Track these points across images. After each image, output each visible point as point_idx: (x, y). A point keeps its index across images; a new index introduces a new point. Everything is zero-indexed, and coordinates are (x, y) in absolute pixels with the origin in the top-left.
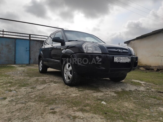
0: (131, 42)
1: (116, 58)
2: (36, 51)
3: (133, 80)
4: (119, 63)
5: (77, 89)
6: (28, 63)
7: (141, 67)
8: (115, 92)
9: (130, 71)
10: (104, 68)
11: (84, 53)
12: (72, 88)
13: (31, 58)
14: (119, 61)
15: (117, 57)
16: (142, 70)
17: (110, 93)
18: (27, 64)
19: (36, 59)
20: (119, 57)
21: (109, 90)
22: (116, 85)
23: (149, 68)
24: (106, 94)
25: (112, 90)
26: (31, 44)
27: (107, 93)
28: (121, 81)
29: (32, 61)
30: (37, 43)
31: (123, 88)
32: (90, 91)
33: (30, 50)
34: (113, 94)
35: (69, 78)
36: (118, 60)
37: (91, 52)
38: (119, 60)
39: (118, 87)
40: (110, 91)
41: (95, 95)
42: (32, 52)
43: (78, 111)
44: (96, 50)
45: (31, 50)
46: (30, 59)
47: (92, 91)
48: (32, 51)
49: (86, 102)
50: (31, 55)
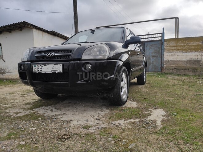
1: (35, 66)
4: (40, 74)
14: (40, 71)
15: (37, 65)
20: (39, 65)
36: (38, 69)
38: (40, 69)
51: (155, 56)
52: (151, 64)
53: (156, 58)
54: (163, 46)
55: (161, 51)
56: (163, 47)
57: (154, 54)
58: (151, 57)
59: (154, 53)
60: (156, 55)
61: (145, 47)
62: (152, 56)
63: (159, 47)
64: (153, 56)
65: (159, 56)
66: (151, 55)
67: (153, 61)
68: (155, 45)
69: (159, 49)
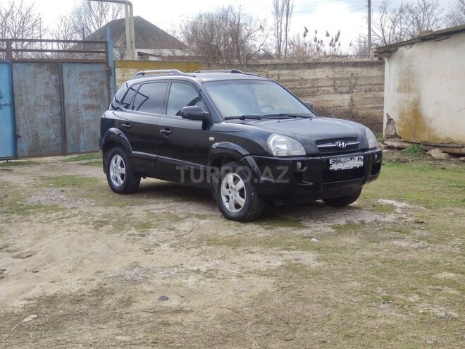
0: (401, 49)
2: (35, 103)
3: (380, 200)
4: (339, 170)
5: (258, 226)
6: (9, 153)
7: (435, 146)
8: (333, 227)
9: (364, 183)
10: (311, 184)
11: (273, 156)
12: (247, 226)
13: (20, 133)
14: (339, 167)
16: (434, 159)
17: (323, 229)
18: (7, 159)
19: (36, 135)
21: (322, 224)
22: (337, 214)
23: (457, 151)
24: (317, 231)
25: (327, 224)
26: (15, 78)
27: (319, 229)
28: (350, 205)
29: (24, 145)
30: (37, 70)
31: (349, 218)
32: (285, 228)
33: (13, 105)
34: (330, 230)
35: (237, 206)
37: (285, 155)
39: (340, 217)
40: (324, 226)
41: (298, 232)
42: (20, 111)
43: (281, 250)
44: (294, 149)
45: (16, 102)
46: (16, 137)
47: (289, 229)
48: (22, 104)
49: (288, 241)
50: (17, 123)
51: (92, 107)
52: (85, 130)
53: (95, 111)
54: (112, 78)
55: (106, 91)
56: (112, 82)
57: (89, 101)
58: (83, 109)
59: (90, 97)
60: (95, 104)
61: (65, 78)
62: (84, 105)
63: (103, 80)
64: (87, 107)
65: (102, 106)
66: (82, 102)
67: (87, 121)
68: (90, 73)
69: (101, 87)
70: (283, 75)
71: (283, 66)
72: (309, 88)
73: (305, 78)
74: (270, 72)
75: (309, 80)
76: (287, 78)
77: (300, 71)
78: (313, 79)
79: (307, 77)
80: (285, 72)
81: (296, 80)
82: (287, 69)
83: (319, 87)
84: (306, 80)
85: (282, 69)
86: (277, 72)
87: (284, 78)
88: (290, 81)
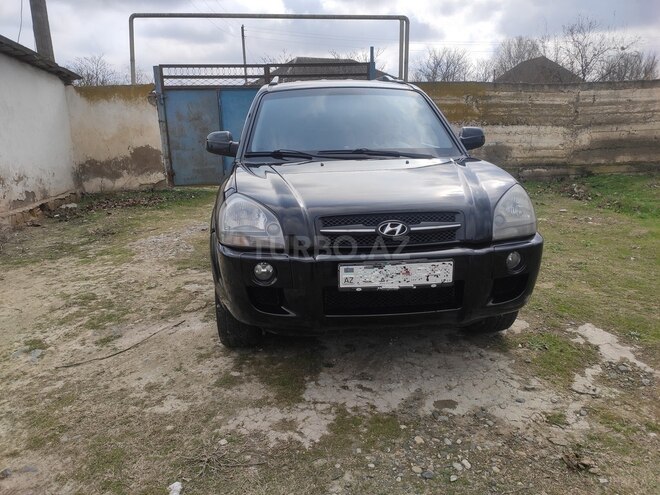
10: (292, 314)
17: (311, 420)
21: (342, 395)
24: (287, 425)
25: (356, 395)
27: (303, 416)
40: (329, 408)
70: (600, 96)
71: (603, 86)
72: (639, 112)
73: (634, 99)
74: (582, 93)
75: (640, 102)
76: (606, 100)
77: (628, 90)
78: (646, 102)
79: (638, 99)
80: (604, 92)
81: (620, 103)
82: (607, 89)
83: (654, 111)
84: (636, 102)
85: (601, 88)
86: (592, 92)
87: (602, 100)
88: (611, 103)
